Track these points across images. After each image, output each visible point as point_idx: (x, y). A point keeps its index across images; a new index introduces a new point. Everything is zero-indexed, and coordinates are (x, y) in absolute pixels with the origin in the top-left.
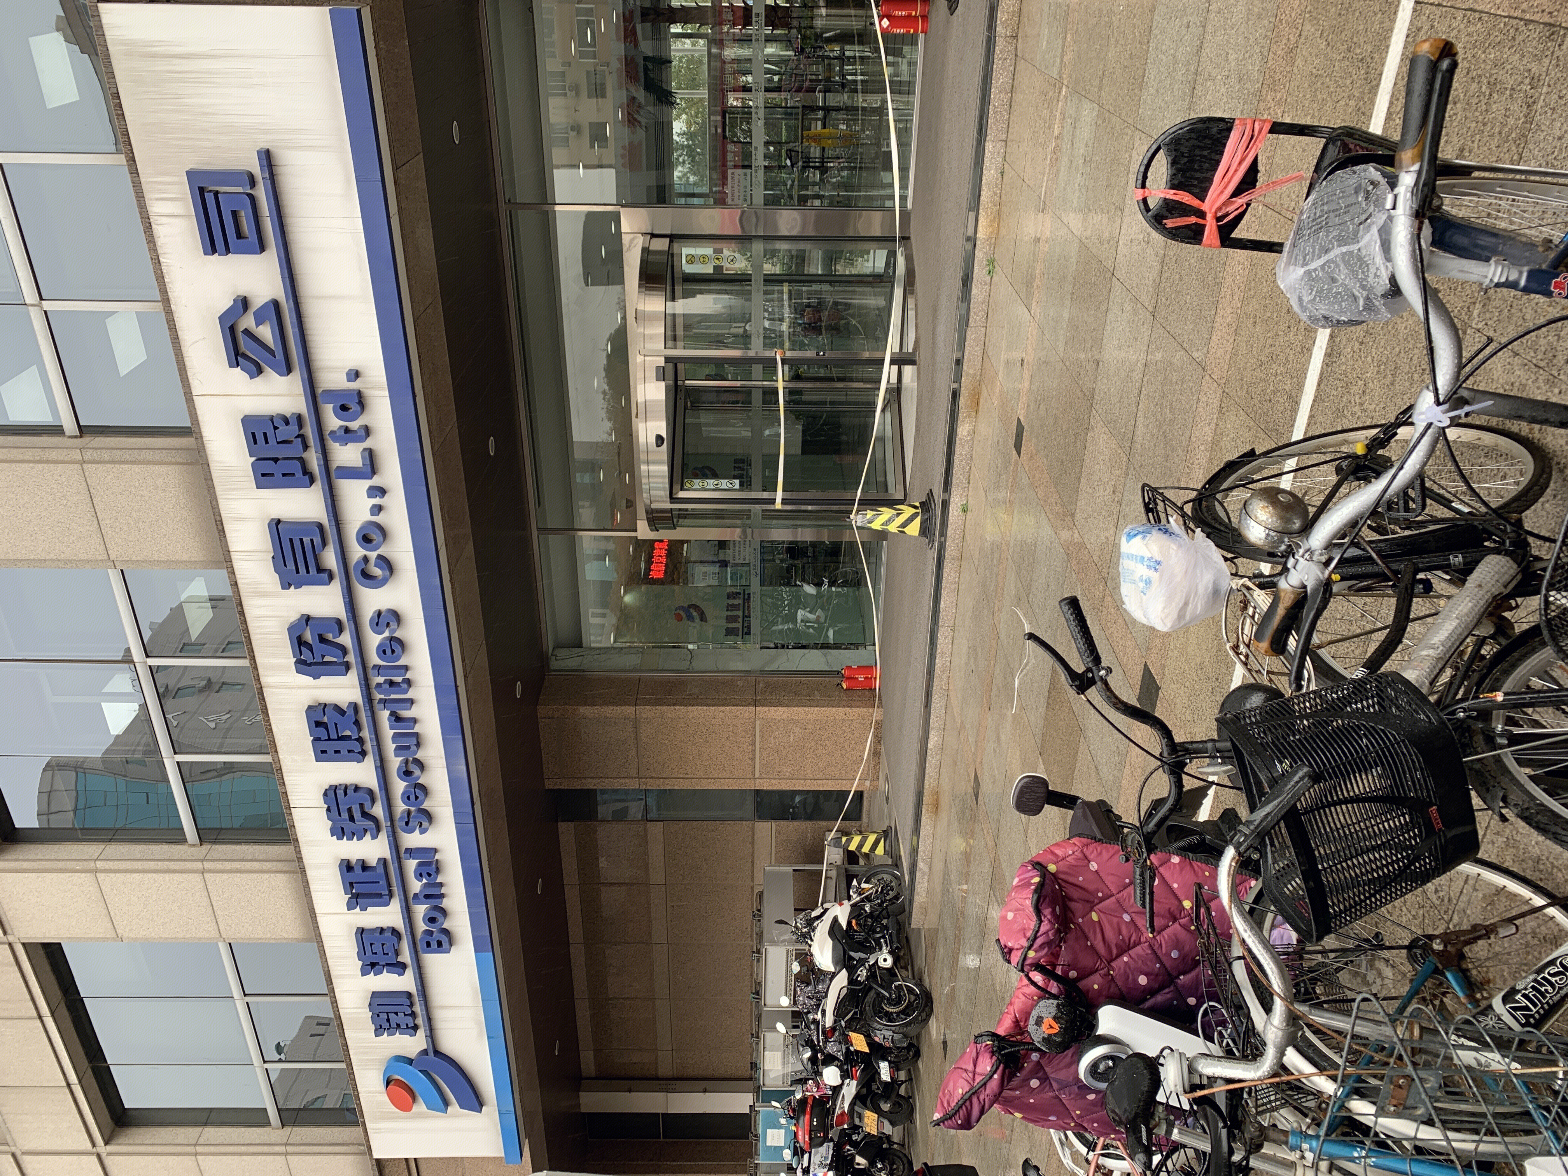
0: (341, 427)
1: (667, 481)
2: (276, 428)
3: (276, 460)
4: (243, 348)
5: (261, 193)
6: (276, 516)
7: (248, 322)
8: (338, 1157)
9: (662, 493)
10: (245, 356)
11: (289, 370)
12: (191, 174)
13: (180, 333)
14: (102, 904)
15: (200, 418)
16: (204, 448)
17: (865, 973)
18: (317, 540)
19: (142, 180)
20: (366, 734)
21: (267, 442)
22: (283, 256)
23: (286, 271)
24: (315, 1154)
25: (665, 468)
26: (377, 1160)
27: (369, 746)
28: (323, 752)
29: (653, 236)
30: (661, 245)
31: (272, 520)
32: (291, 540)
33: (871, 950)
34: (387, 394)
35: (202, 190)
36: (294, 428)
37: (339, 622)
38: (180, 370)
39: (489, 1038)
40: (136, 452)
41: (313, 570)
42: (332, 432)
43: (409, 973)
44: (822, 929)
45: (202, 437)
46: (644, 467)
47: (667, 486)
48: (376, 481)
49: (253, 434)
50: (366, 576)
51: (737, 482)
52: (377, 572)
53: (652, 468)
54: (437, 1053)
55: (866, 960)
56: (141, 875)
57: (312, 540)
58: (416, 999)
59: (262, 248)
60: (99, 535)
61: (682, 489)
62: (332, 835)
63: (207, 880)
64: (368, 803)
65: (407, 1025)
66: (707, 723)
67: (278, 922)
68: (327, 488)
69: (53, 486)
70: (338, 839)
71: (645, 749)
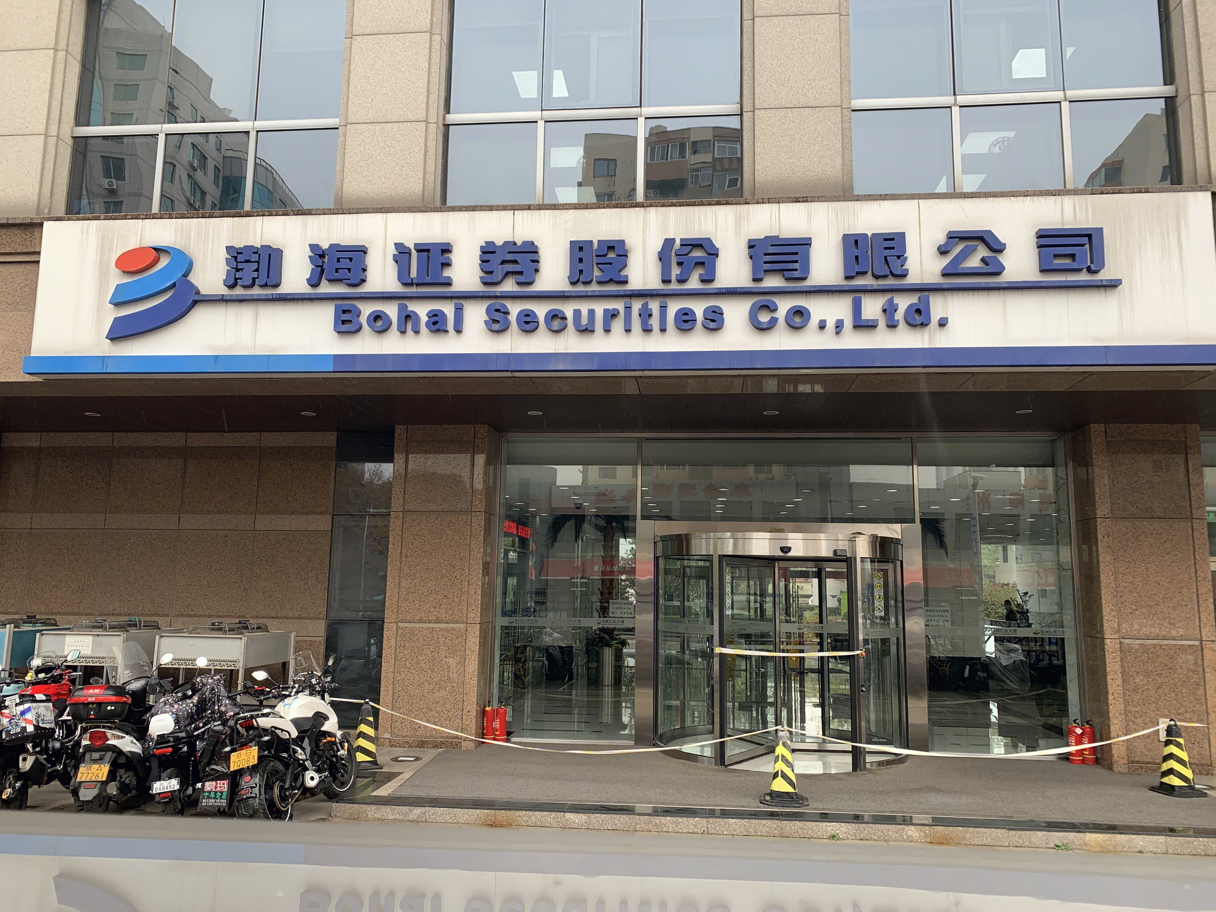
0: (898, 308)
2: (899, 257)
3: (870, 253)
4: (962, 243)
5: (1083, 277)
6: (813, 245)
7: (983, 251)
8: (37, 185)
10: (955, 244)
11: (946, 275)
12: (1100, 231)
13: (970, 200)
14: (394, 30)
15: (899, 201)
16: (871, 200)
18: (792, 274)
19: (1088, 197)
20: (594, 288)
21: (885, 248)
22: (1042, 285)
24: (43, 163)
26: (41, 225)
27: (580, 288)
28: (581, 249)
29: (902, 548)
31: (811, 241)
32: (797, 253)
34: (926, 346)
35: (1089, 236)
36: (896, 271)
37: (711, 281)
39: (216, 357)
41: (767, 267)
42: (894, 300)
43: (304, 288)
45: (882, 200)
48: (847, 328)
49: (893, 239)
50: (762, 308)
52: (762, 318)
54: (195, 303)
56: (426, 69)
57: (796, 270)
58: (269, 292)
59: (1042, 271)
60: (777, 106)
62: (486, 242)
63: (418, 123)
64: (521, 279)
65: (241, 279)
66: (463, 577)
67: (364, 177)
68: (846, 289)
69: (821, 83)
70: (482, 247)
71: (436, 519)
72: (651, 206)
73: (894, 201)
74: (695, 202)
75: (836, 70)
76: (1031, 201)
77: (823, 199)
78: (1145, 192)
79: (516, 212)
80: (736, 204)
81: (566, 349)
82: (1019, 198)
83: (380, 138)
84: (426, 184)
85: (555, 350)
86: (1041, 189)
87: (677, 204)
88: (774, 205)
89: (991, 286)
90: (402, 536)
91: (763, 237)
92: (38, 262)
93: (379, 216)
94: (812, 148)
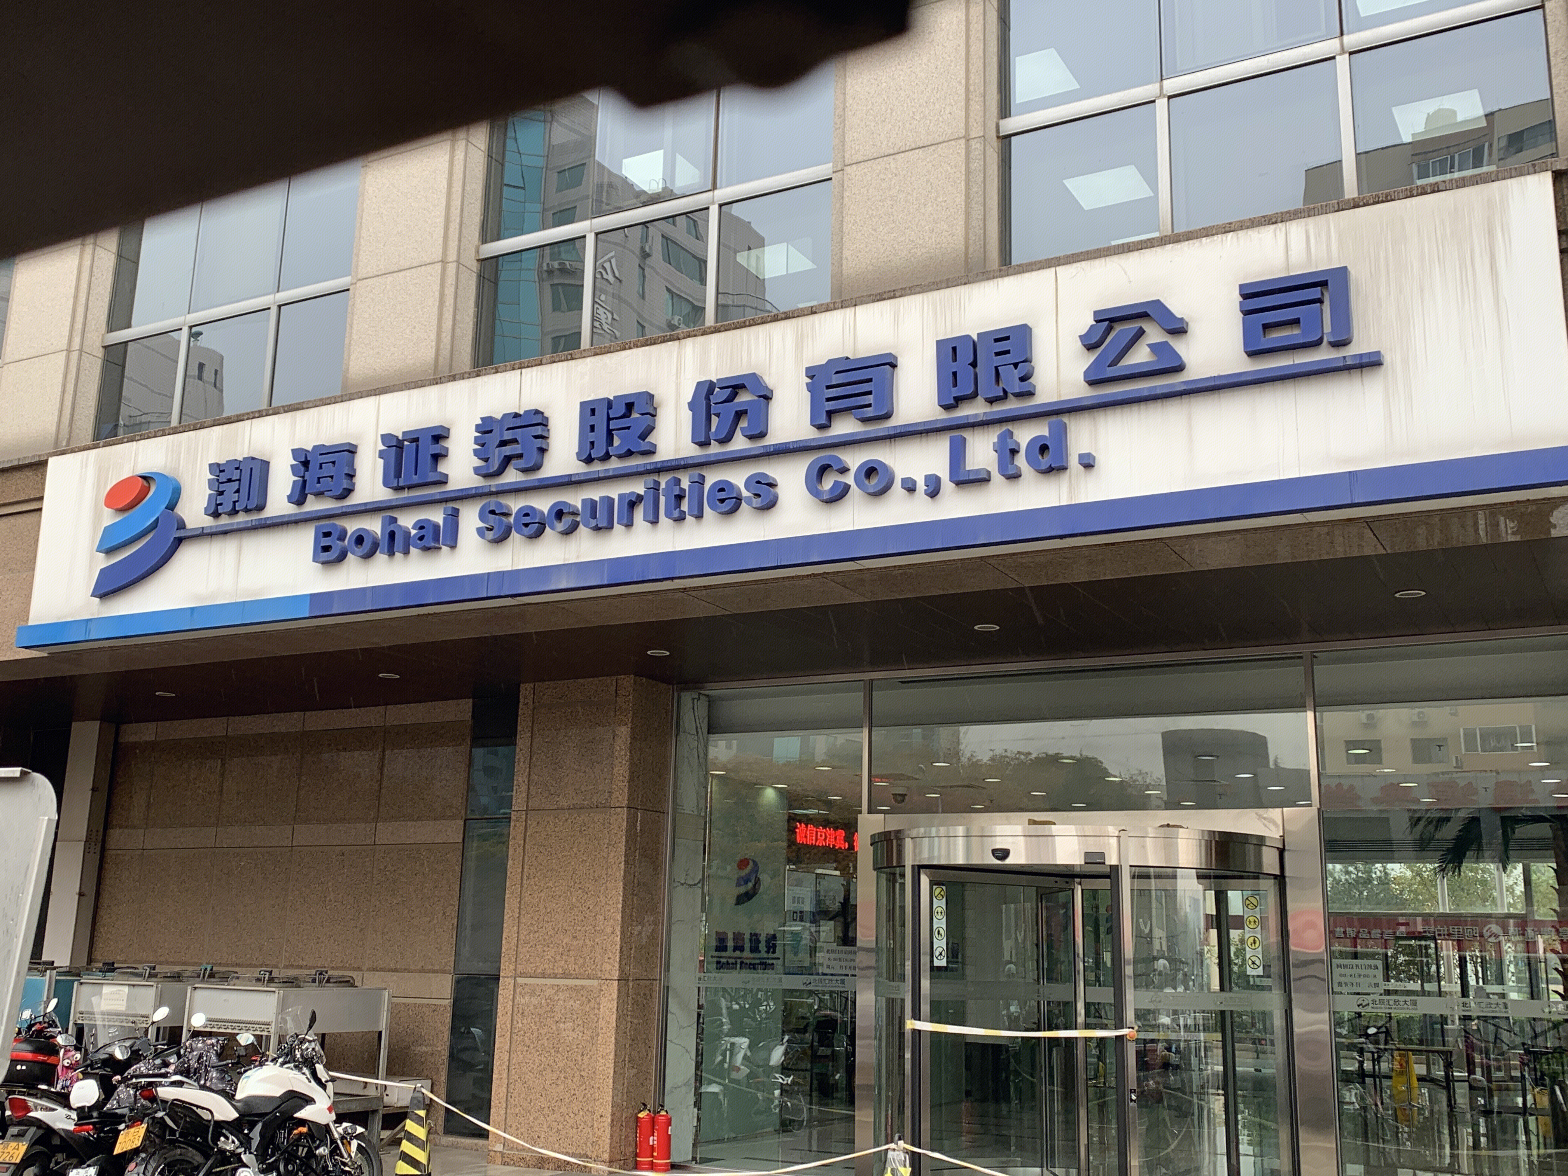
0: (1018, 444)
1: (943, 862)
2: (1016, 365)
3: (974, 364)
4: (1119, 328)
5: (1323, 355)
6: (901, 362)
7: (1154, 334)
8: (56, 413)
9: (925, 855)
10: (1109, 330)
11: (1092, 383)
12: (1342, 273)
13: (1136, 253)
15: (1027, 275)
16: (988, 279)
17: (230, 1147)
18: (869, 412)
19: (1331, 216)
20: (614, 464)
21: (997, 354)
22: (1243, 379)
23: (1220, 382)
24: (64, 386)
25: (960, 860)
26: (46, 462)
27: (598, 467)
28: (593, 411)
29: (1282, 852)
30: (1269, 862)
31: (896, 358)
32: (870, 380)
33: (261, 1157)
34: (1064, 503)
35: (1324, 284)
36: (1017, 386)
37: (762, 435)
38: (1088, 252)
39: (192, 609)
40: (981, 199)
41: (831, 406)
42: (1011, 433)
43: (290, 509)
44: (299, 1081)
45: (1002, 276)
46: (960, 830)
47: (935, 863)
48: (947, 485)
49: (1008, 338)
50: (824, 469)
51: (943, 963)
52: (828, 484)
53: (961, 841)
54: (179, 541)
55: (248, 1149)
56: (444, 191)
57: (869, 405)
58: (254, 517)
59: (1253, 354)
60: (875, 155)
61: (932, 883)
62: (482, 419)
63: (433, 266)
64: (521, 463)
65: (221, 504)
66: (598, 909)
67: (372, 349)
68: (939, 426)
69: (937, 106)
70: (477, 426)
71: (566, 820)
72: (689, 336)
73: (1019, 276)
74: (745, 322)
75: (960, 82)
76: (1235, 239)
77: (918, 289)
78: (1433, 192)
79: (524, 370)
80: (798, 316)
81: (578, 557)
82: (1215, 237)
83: (391, 293)
84: (442, 346)
85: (564, 560)
86: (1252, 217)
87: (722, 329)
88: (848, 310)
89: (1159, 392)
90: (524, 847)
91: (824, 362)
92: (40, 510)
93: (371, 401)
94: (923, 210)
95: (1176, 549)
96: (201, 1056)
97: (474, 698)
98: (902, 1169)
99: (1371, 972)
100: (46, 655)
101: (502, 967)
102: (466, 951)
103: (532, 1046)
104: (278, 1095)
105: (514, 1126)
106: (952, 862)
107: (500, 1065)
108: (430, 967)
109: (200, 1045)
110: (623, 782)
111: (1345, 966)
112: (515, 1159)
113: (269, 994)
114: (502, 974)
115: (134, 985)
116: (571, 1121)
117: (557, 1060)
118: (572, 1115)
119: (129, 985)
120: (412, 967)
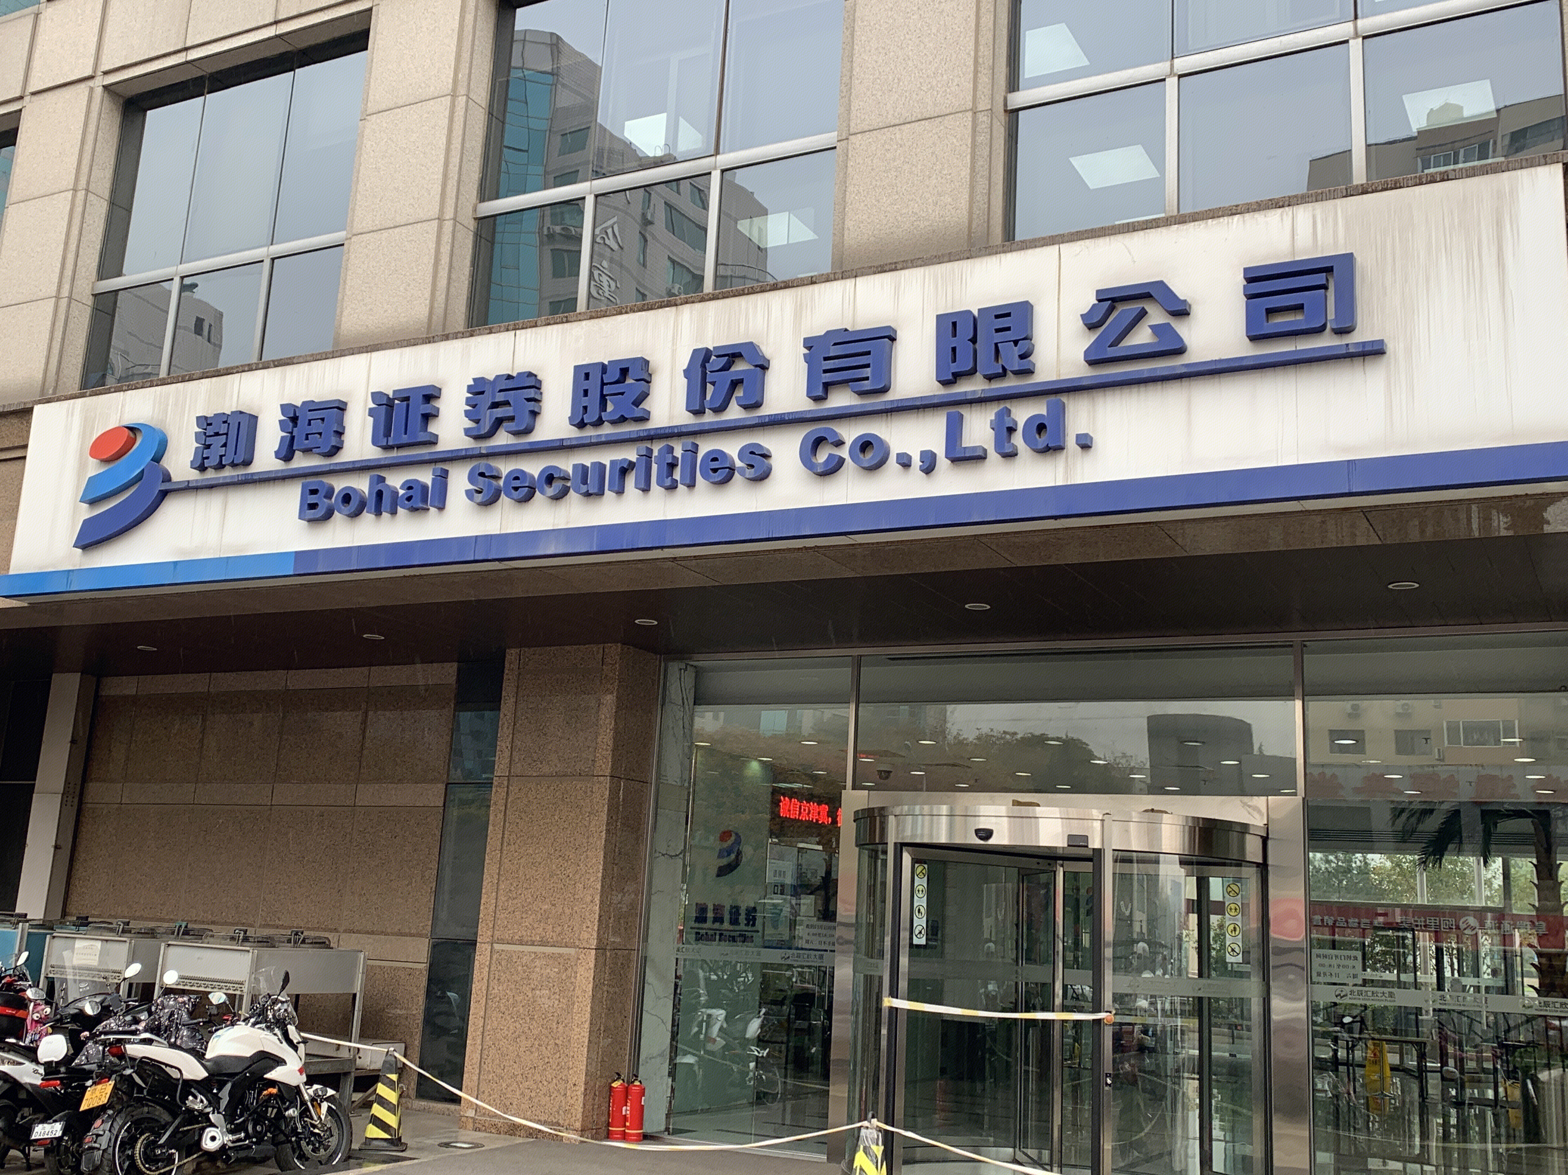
0: (1016, 423)
1: (926, 840)
2: (1016, 343)
3: (974, 340)
4: (1121, 308)
5: (1326, 342)
6: (900, 335)
7: (1156, 316)
8: (43, 361)
9: (908, 832)
10: (1111, 309)
11: (1092, 363)
12: (1348, 259)
13: (1141, 233)
14: (412, 99)
15: (1030, 251)
16: (990, 254)
17: (198, 1106)
18: (867, 385)
19: (1339, 202)
20: (607, 430)
21: (997, 331)
22: (1245, 363)
23: (1225, 366)
24: (52, 332)
25: (943, 839)
26: (29, 411)
27: (590, 433)
28: (587, 376)
29: (1265, 840)
30: (1253, 850)
31: (895, 332)
32: (868, 353)
33: (230, 1117)
34: (1060, 483)
35: (1329, 270)
36: (1016, 364)
37: (758, 405)
38: (1092, 230)
39: (175, 563)
40: (986, 173)
41: (828, 377)
42: (1009, 412)
43: (277, 465)
44: (270, 1042)
45: (1004, 252)
46: (944, 809)
47: (918, 841)
48: (943, 462)
49: (1008, 315)
50: (818, 442)
51: (923, 941)
52: (822, 457)
53: (944, 820)
55: (216, 1109)
56: (443, 147)
57: (867, 379)
58: (241, 472)
59: (1255, 338)
60: (880, 125)
61: (914, 861)
62: (474, 380)
63: (429, 223)
64: (512, 426)
65: (207, 458)
66: (577, 877)
67: (365, 305)
68: (936, 401)
69: (945, 77)
70: (469, 387)
71: (548, 787)
72: (687, 303)
73: (1023, 252)
74: (743, 290)
75: (969, 54)
76: (1241, 222)
77: (920, 262)
78: (1443, 180)
79: (518, 332)
80: (797, 286)
81: (568, 523)
82: (1221, 219)
83: (386, 249)
84: (436, 305)
85: (553, 525)
86: (1259, 200)
87: (720, 296)
88: (848, 280)
89: (1159, 373)
90: (505, 812)
91: (823, 334)
92: (24, 458)
93: (363, 358)
94: (927, 182)
95: (1171, 533)
96: (172, 1014)
97: (458, 662)
98: (874, 1147)
99: (1350, 963)
100: (26, 605)
101: (480, 932)
102: (443, 915)
103: (507, 1013)
104: (248, 1055)
105: (486, 1092)
106: (935, 841)
107: (475, 1031)
108: (407, 931)
109: (171, 1003)
110: (607, 750)
111: (1325, 956)
112: (487, 1125)
113: (243, 953)
114: (479, 940)
115: (107, 941)
116: (544, 1090)
117: (531, 1027)
118: (545, 1083)
119: (102, 940)
120: (389, 930)
